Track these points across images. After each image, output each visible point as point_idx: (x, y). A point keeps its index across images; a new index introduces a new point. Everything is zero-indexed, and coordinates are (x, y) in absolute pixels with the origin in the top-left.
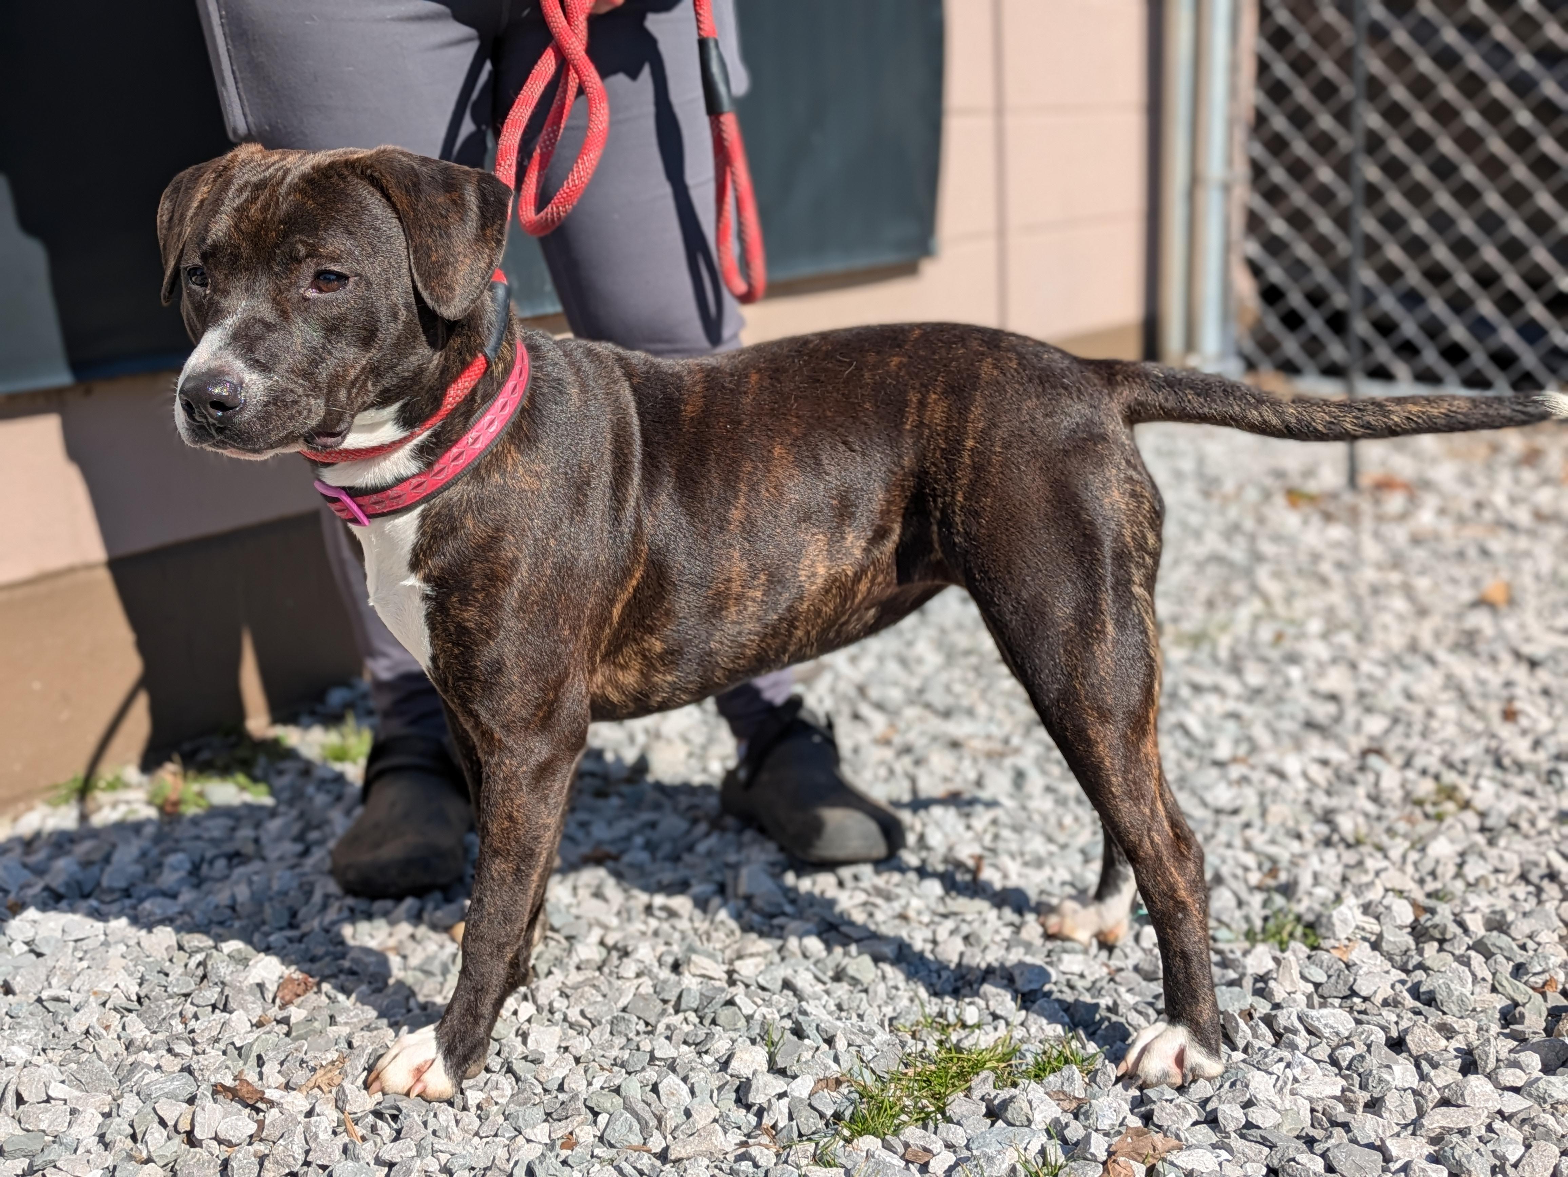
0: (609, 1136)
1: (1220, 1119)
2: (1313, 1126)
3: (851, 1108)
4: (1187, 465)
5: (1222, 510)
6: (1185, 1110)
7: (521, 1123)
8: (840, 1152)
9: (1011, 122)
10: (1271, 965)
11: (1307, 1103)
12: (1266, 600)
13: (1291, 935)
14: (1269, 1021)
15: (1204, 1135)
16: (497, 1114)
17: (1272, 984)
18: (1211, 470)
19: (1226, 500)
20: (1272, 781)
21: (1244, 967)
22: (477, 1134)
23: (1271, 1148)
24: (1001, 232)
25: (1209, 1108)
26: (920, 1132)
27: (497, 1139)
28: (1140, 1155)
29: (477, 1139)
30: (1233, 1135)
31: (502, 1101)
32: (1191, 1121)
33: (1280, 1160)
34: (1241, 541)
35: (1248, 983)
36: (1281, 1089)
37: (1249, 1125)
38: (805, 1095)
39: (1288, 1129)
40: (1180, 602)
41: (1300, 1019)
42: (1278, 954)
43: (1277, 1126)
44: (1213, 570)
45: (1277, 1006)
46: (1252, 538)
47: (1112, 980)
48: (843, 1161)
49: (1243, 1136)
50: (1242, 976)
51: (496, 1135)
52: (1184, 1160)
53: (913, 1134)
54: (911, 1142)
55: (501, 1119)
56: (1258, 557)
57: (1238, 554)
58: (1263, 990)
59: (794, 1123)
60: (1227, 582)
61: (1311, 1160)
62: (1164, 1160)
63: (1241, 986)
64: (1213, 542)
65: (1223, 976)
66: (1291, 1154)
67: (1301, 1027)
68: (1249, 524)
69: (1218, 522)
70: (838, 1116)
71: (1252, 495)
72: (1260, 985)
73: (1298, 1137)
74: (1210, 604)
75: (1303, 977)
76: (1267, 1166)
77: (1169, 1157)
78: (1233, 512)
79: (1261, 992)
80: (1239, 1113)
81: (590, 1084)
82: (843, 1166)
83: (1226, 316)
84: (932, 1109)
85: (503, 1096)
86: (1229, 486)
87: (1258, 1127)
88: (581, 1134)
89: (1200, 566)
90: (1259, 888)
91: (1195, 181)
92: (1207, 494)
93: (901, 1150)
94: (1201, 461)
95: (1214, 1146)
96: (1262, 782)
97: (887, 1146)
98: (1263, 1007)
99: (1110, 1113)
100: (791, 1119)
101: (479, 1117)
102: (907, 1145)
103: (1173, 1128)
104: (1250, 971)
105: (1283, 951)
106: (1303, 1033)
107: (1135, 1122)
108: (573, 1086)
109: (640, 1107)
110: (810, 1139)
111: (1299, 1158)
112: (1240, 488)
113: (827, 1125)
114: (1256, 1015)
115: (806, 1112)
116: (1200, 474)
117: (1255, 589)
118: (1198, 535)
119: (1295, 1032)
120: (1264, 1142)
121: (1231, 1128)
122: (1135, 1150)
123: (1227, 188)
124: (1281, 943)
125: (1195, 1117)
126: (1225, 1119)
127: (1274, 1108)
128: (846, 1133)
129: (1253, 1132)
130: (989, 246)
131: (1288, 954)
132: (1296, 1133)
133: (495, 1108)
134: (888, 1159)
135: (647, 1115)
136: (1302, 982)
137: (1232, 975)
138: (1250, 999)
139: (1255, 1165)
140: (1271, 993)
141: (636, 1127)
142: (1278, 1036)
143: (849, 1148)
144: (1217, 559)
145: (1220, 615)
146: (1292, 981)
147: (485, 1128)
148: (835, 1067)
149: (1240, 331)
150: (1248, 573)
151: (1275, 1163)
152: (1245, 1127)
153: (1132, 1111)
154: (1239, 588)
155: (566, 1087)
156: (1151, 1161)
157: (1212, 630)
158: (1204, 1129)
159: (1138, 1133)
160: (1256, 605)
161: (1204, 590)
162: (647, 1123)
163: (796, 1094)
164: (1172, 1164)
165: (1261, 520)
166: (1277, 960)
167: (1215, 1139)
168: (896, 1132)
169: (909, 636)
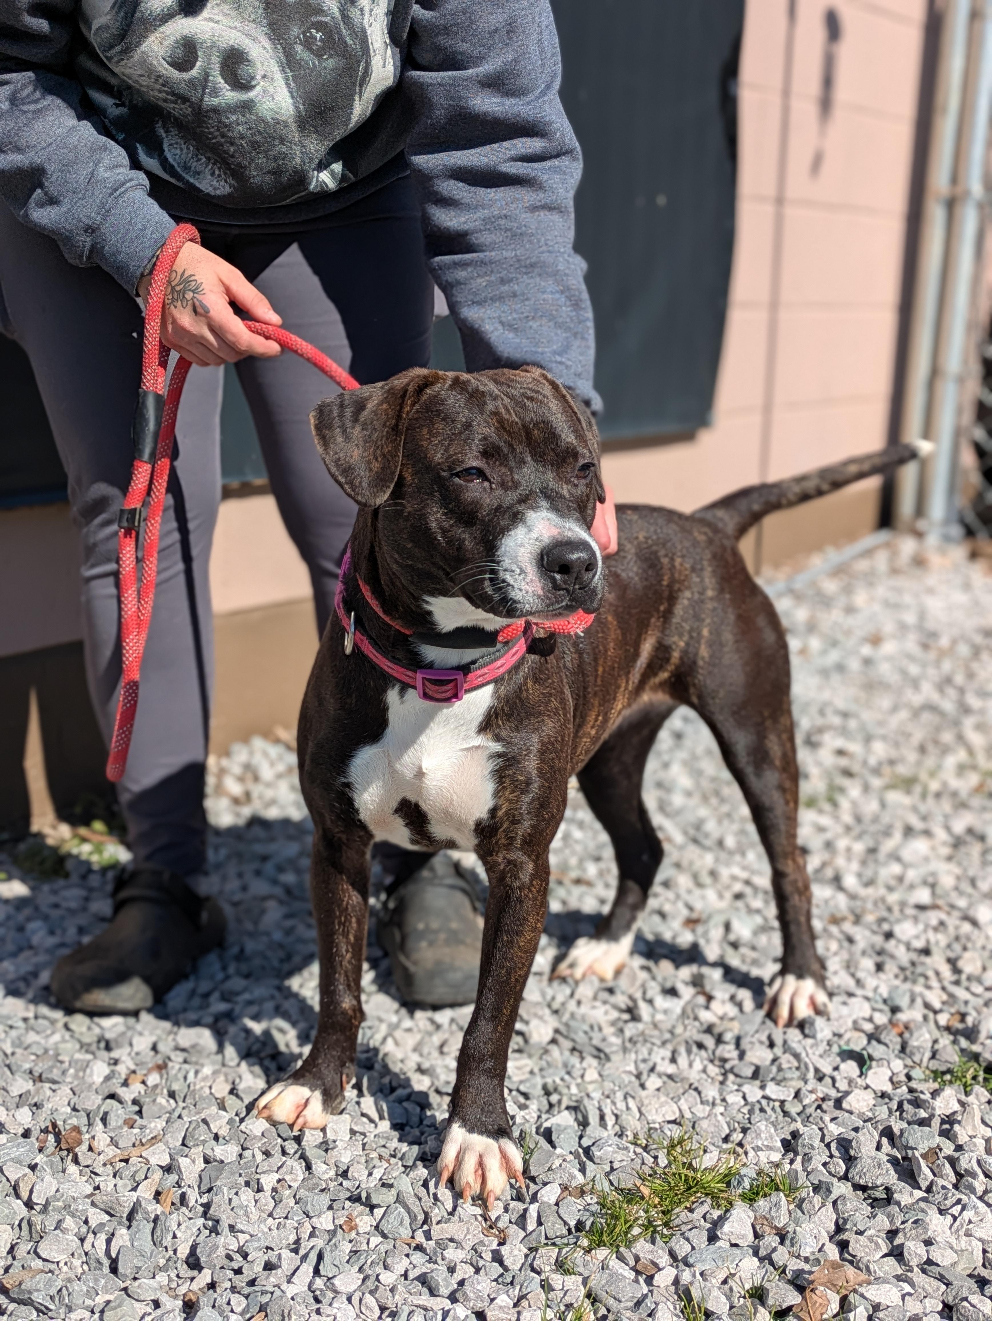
0: (384, 1226)
1: (906, 1254)
2: (984, 1265)
3: (592, 1219)
4: (910, 618)
5: (938, 663)
6: (877, 1244)
7: (309, 1208)
8: (579, 1261)
9: (784, 315)
10: (957, 1107)
11: (980, 1244)
12: (971, 752)
13: (974, 1078)
14: (953, 1162)
15: (891, 1267)
16: (288, 1197)
17: (956, 1127)
18: (930, 625)
19: (942, 654)
20: (966, 927)
21: (934, 1109)
22: (270, 1215)
23: (947, 1285)
24: (768, 408)
25: (897, 1242)
26: (648, 1246)
27: (288, 1222)
28: (835, 1285)
29: (270, 1219)
30: (916, 1269)
31: (295, 1185)
32: (881, 1254)
33: (955, 1298)
34: (951, 692)
35: (936, 1122)
36: (958, 1230)
37: (929, 1262)
38: (553, 1201)
39: (963, 1269)
40: (897, 745)
41: (979, 1162)
42: (963, 1097)
43: (954, 1264)
44: (926, 717)
45: (959, 1148)
46: (962, 691)
47: (819, 1107)
48: (581, 1269)
49: (924, 1271)
50: (932, 1116)
51: (286, 1218)
52: (874, 1293)
53: (643, 1247)
54: (641, 1255)
55: (292, 1202)
56: (966, 710)
57: (948, 706)
58: (949, 1131)
59: (542, 1228)
60: (938, 729)
61: (981, 1301)
62: (855, 1291)
63: (930, 1126)
64: (928, 692)
65: (915, 1114)
66: (965, 1293)
67: (979, 1172)
68: (959, 679)
69: (932, 672)
70: (580, 1226)
71: (964, 650)
72: (946, 1126)
73: (970, 1276)
74: (922, 749)
75: (984, 1122)
76: (943, 1302)
77: (861, 1290)
78: (947, 666)
79: (946, 1134)
80: (921, 1250)
81: (370, 1174)
82: (581, 1274)
83: (952, 489)
84: (659, 1222)
85: (296, 1180)
86: (944, 642)
87: (938, 1265)
88: (361, 1224)
89: (916, 713)
90: (948, 1029)
91: (935, 372)
92: (925, 647)
93: (632, 1263)
94: (922, 615)
95: (899, 1278)
96: (957, 928)
97: (621, 1258)
98: (948, 1148)
99: (811, 1241)
100: (540, 1223)
101: (273, 1198)
102: (637, 1259)
103: (865, 1260)
104: (938, 1112)
105: (967, 1094)
106: (981, 1177)
107: (833, 1252)
108: (356, 1175)
109: (411, 1201)
110: (554, 1244)
111: (970, 1298)
112: (954, 642)
113: (569, 1231)
114: (941, 1155)
115: (553, 1218)
116: (920, 627)
117: (960, 738)
118: (915, 684)
119: (974, 1175)
120: (941, 1278)
121: (914, 1262)
122: (830, 1281)
123: (961, 380)
124: (965, 1086)
125: (885, 1251)
126: (910, 1254)
127: (952, 1248)
128: (585, 1242)
129: (932, 1268)
130: (756, 419)
131: (971, 1099)
132: (969, 1272)
133: (287, 1192)
134: (620, 1271)
135: (417, 1210)
136: (982, 1126)
137: (923, 1114)
138: (938, 1139)
139: (933, 1301)
140: (955, 1136)
141: (407, 1221)
142: (959, 1176)
143: (588, 1258)
144: (930, 707)
145: (930, 762)
146: (974, 1126)
147: (278, 1210)
148: (579, 1176)
149: (963, 501)
150: (957, 723)
151: (950, 1300)
152: (925, 1263)
153: (831, 1238)
154: (947, 737)
155: (350, 1174)
156: (844, 1292)
157: (923, 776)
158: (891, 1261)
159: (835, 1266)
160: (961, 755)
161: (918, 736)
162: (415, 1216)
163: (545, 1199)
164: (862, 1296)
165: (971, 676)
166: (962, 1104)
167: (900, 1272)
168: (629, 1246)
169: (666, 757)
